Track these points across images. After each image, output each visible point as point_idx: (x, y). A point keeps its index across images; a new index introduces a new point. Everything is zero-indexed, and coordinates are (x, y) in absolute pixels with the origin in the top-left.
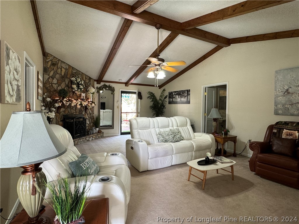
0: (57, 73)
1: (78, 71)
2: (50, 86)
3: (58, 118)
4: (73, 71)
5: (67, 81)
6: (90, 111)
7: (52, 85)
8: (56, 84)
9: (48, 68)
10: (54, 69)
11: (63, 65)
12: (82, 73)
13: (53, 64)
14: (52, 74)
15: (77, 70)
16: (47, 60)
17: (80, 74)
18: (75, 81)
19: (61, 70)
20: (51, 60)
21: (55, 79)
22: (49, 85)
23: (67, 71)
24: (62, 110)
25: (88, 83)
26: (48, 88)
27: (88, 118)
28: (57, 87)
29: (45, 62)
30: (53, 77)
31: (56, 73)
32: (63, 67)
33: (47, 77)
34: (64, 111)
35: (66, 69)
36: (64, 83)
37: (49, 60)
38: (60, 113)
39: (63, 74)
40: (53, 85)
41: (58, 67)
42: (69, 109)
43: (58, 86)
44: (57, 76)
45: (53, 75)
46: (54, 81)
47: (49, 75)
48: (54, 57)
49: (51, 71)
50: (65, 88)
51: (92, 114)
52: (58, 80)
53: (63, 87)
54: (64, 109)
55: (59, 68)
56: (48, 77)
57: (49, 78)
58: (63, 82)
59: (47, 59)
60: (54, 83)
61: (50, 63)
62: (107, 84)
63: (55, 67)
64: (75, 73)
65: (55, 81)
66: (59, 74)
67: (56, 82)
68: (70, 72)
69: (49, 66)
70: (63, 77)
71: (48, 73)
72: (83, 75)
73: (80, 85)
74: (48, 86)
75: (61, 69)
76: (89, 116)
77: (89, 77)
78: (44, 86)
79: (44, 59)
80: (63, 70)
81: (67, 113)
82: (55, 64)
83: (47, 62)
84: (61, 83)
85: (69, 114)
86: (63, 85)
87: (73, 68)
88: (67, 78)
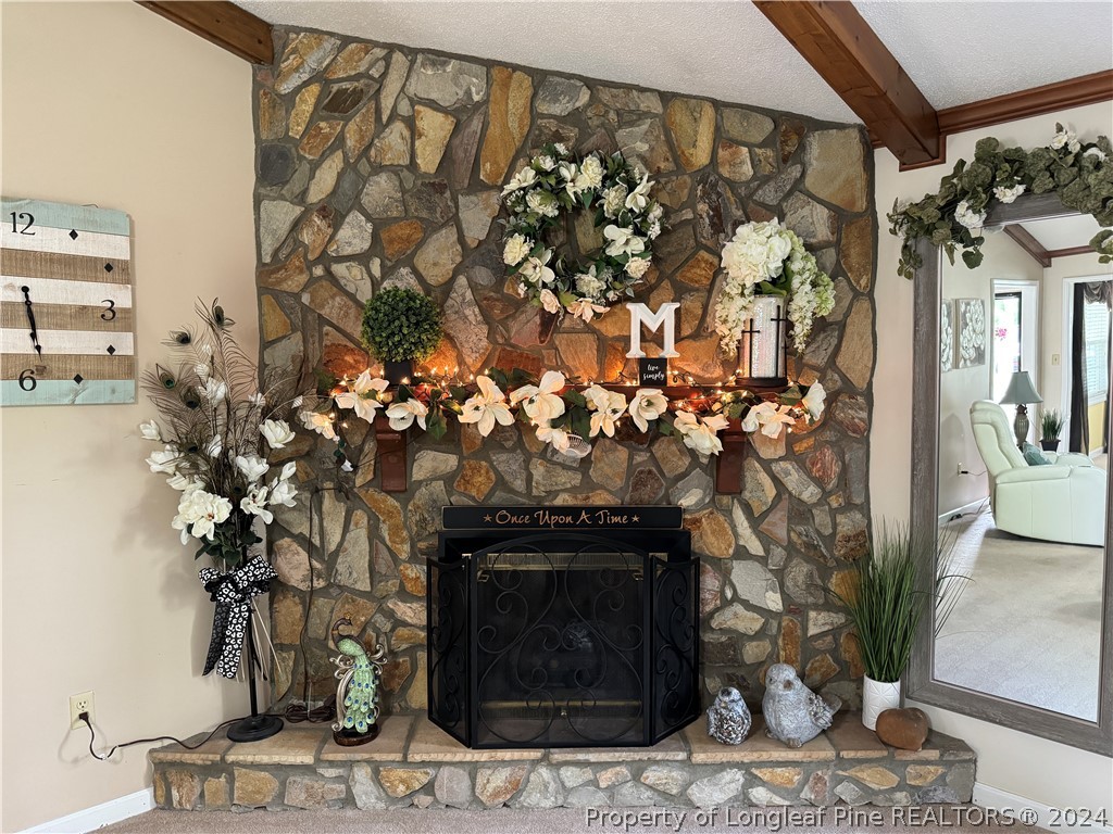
0: (378, 169)
1: (605, 95)
2: (313, 280)
3: (394, 531)
4: (543, 108)
5: (476, 218)
6: (793, 478)
7: (328, 271)
8: (362, 259)
9: (296, 143)
10: (340, 141)
11: (429, 82)
12: (666, 97)
13: (338, 104)
14: (324, 182)
15: (590, 83)
16: (285, 88)
17: (630, 117)
18: (534, 202)
19: (414, 132)
20: (320, 77)
21: (355, 217)
22: (304, 278)
23: (476, 125)
24: (428, 464)
25: (761, 180)
26: (297, 296)
28: (375, 284)
29: (268, 102)
30: (333, 213)
31: (360, 168)
32: (433, 105)
33: (282, 214)
34: (449, 479)
35: (461, 114)
36: (447, 236)
37: (295, 81)
38: (404, 492)
39: (428, 160)
40: (339, 269)
41: (378, 111)
42: (507, 463)
43: (387, 272)
44: (380, 191)
45: (334, 192)
46: (344, 233)
47: (301, 198)
48: (346, 40)
49: (315, 166)
50: (448, 287)
52: (379, 225)
53: (435, 276)
54: (452, 461)
55: (394, 116)
56: (298, 210)
57: (296, 226)
58: (439, 228)
59: (279, 76)
60: (348, 251)
61: (307, 103)
62: (1029, 134)
63: (352, 126)
64: (575, 117)
65: (354, 235)
66: (394, 170)
67: (361, 244)
68: (513, 124)
69: (297, 131)
70: (439, 188)
71: (295, 186)
72: (680, 117)
73: (611, 231)
74: (295, 282)
75: (410, 123)
76: (781, 532)
77: (777, 117)
78: (264, 289)
79: (257, 86)
80: (435, 127)
81: (479, 488)
82: (356, 97)
83: (290, 100)
84: (421, 244)
85: (499, 498)
86: (438, 257)
87: (540, 79)
88: (476, 186)
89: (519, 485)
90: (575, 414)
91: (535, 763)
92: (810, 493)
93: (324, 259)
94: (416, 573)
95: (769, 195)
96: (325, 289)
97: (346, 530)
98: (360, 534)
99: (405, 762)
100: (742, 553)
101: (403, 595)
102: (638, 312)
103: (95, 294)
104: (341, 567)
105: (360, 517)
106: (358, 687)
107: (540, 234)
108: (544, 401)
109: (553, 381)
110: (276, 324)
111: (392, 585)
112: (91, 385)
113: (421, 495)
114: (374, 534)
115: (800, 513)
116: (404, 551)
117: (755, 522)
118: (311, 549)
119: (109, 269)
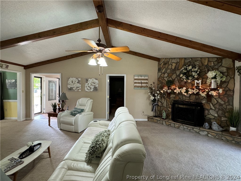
0: (168, 69)
1: (193, 59)
2: (162, 79)
3: (169, 102)
4: (186, 61)
5: (178, 73)
6: (220, 101)
7: (163, 78)
8: (167, 77)
10: (165, 67)
11: (174, 61)
12: (201, 58)
13: (165, 64)
15: (191, 58)
16: (161, 63)
17: (196, 61)
18: (184, 71)
20: (164, 62)
22: (161, 79)
23: (178, 64)
24: (172, 96)
25: (215, 65)
26: (161, 81)
27: (213, 108)
28: (168, 79)
29: (159, 65)
30: (164, 73)
32: (174, 63)
33: (160, 74)
34: (174, 97)
35: (177, 63)
37: (161, 62)
38: (170, 98)
39: (173, 68)
40: (164, 78)
42: (180, 96)
43: (169, 78)
44: (169, 71)
45: (164, 72)
48: (166, 58)
49: (163, 69)
50: (175, 79)
51: (224, 106)
52: (168, 74)
53: (173, 78)
54: (175, 96)
55: (170, 64)
56: (161, 73)
57: (161, 75)
58: (174, 74)
59: (160, 62)
60: (165, 76)
61: (162, 64)
63: (166, 66)
64: (190, 62)
65: (166, 75)
66: (170, 69)
67: (167, 76)
68: (182, 63)
69: (161, 67)
70: (174, 70)
71: (161, 71)
72: (203, 60)
73: (193, 73)
74: (160, 80)
75: (172, 65)
76: (218, 107)
77: (217, 58)
78: (158, 80)
79: (158, 63)
80: (174, 65)
81: (177, 98)
82: (167, 63)
83: (161, 64)
84: (172, 75)
85: (179, 100)
86: (174, 76)
87: (185, 59)
88: (178, 69)
89: (182, 99)
90: (187, 91)
91: (181, 125)
92: (222, 103)
93: (163, 77)
94: (170, 106)
95: (216, 67)
96: (163, 80)
97: (164, 101)
98: (165, 102)
99: (168, 122)
100: (211, 109)
101: (169, 108)
102: (196, 81)
103: (145, 81)
104: (164, 104)
105: (165, 100)
106: (164, 115)
107: (184, 74)
108: (184, 90)
109: (185, 88)
110: (159, 83)
111: (168, 107)
112: (145, 88)
113: (171, 99)
114: (167, 102)
115: (221, 105)
116: (169, 104)
117: (213, 105)
118: (161, 103)
119: (147, 79)
